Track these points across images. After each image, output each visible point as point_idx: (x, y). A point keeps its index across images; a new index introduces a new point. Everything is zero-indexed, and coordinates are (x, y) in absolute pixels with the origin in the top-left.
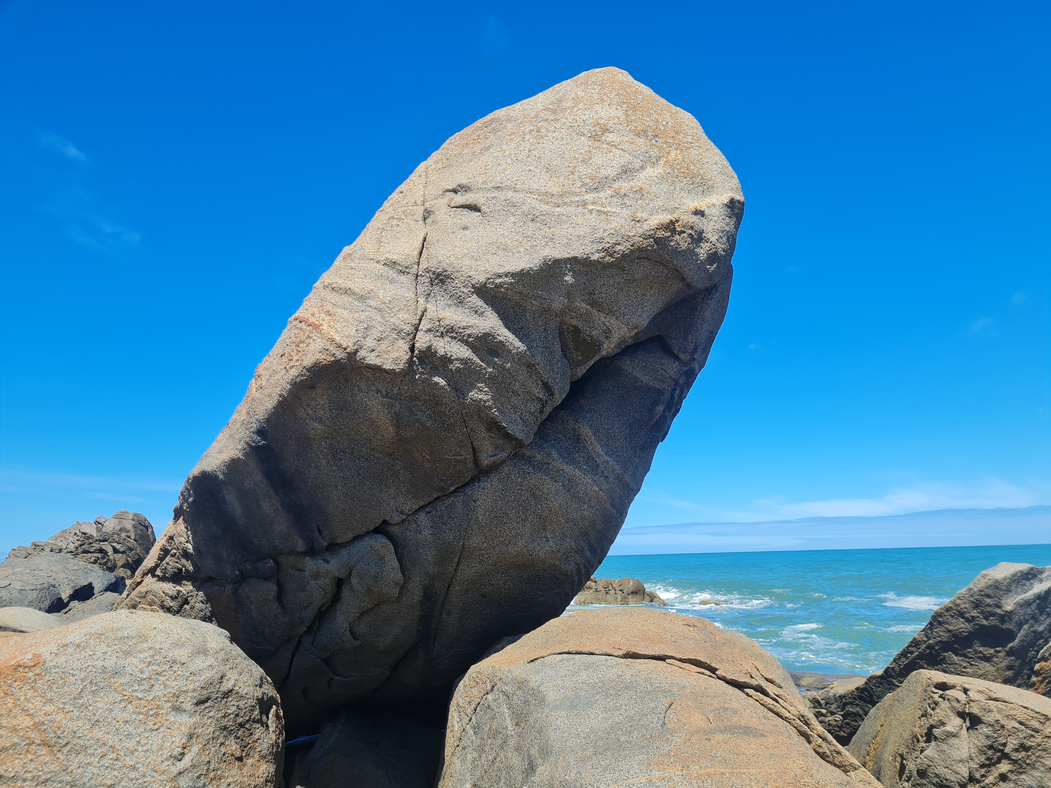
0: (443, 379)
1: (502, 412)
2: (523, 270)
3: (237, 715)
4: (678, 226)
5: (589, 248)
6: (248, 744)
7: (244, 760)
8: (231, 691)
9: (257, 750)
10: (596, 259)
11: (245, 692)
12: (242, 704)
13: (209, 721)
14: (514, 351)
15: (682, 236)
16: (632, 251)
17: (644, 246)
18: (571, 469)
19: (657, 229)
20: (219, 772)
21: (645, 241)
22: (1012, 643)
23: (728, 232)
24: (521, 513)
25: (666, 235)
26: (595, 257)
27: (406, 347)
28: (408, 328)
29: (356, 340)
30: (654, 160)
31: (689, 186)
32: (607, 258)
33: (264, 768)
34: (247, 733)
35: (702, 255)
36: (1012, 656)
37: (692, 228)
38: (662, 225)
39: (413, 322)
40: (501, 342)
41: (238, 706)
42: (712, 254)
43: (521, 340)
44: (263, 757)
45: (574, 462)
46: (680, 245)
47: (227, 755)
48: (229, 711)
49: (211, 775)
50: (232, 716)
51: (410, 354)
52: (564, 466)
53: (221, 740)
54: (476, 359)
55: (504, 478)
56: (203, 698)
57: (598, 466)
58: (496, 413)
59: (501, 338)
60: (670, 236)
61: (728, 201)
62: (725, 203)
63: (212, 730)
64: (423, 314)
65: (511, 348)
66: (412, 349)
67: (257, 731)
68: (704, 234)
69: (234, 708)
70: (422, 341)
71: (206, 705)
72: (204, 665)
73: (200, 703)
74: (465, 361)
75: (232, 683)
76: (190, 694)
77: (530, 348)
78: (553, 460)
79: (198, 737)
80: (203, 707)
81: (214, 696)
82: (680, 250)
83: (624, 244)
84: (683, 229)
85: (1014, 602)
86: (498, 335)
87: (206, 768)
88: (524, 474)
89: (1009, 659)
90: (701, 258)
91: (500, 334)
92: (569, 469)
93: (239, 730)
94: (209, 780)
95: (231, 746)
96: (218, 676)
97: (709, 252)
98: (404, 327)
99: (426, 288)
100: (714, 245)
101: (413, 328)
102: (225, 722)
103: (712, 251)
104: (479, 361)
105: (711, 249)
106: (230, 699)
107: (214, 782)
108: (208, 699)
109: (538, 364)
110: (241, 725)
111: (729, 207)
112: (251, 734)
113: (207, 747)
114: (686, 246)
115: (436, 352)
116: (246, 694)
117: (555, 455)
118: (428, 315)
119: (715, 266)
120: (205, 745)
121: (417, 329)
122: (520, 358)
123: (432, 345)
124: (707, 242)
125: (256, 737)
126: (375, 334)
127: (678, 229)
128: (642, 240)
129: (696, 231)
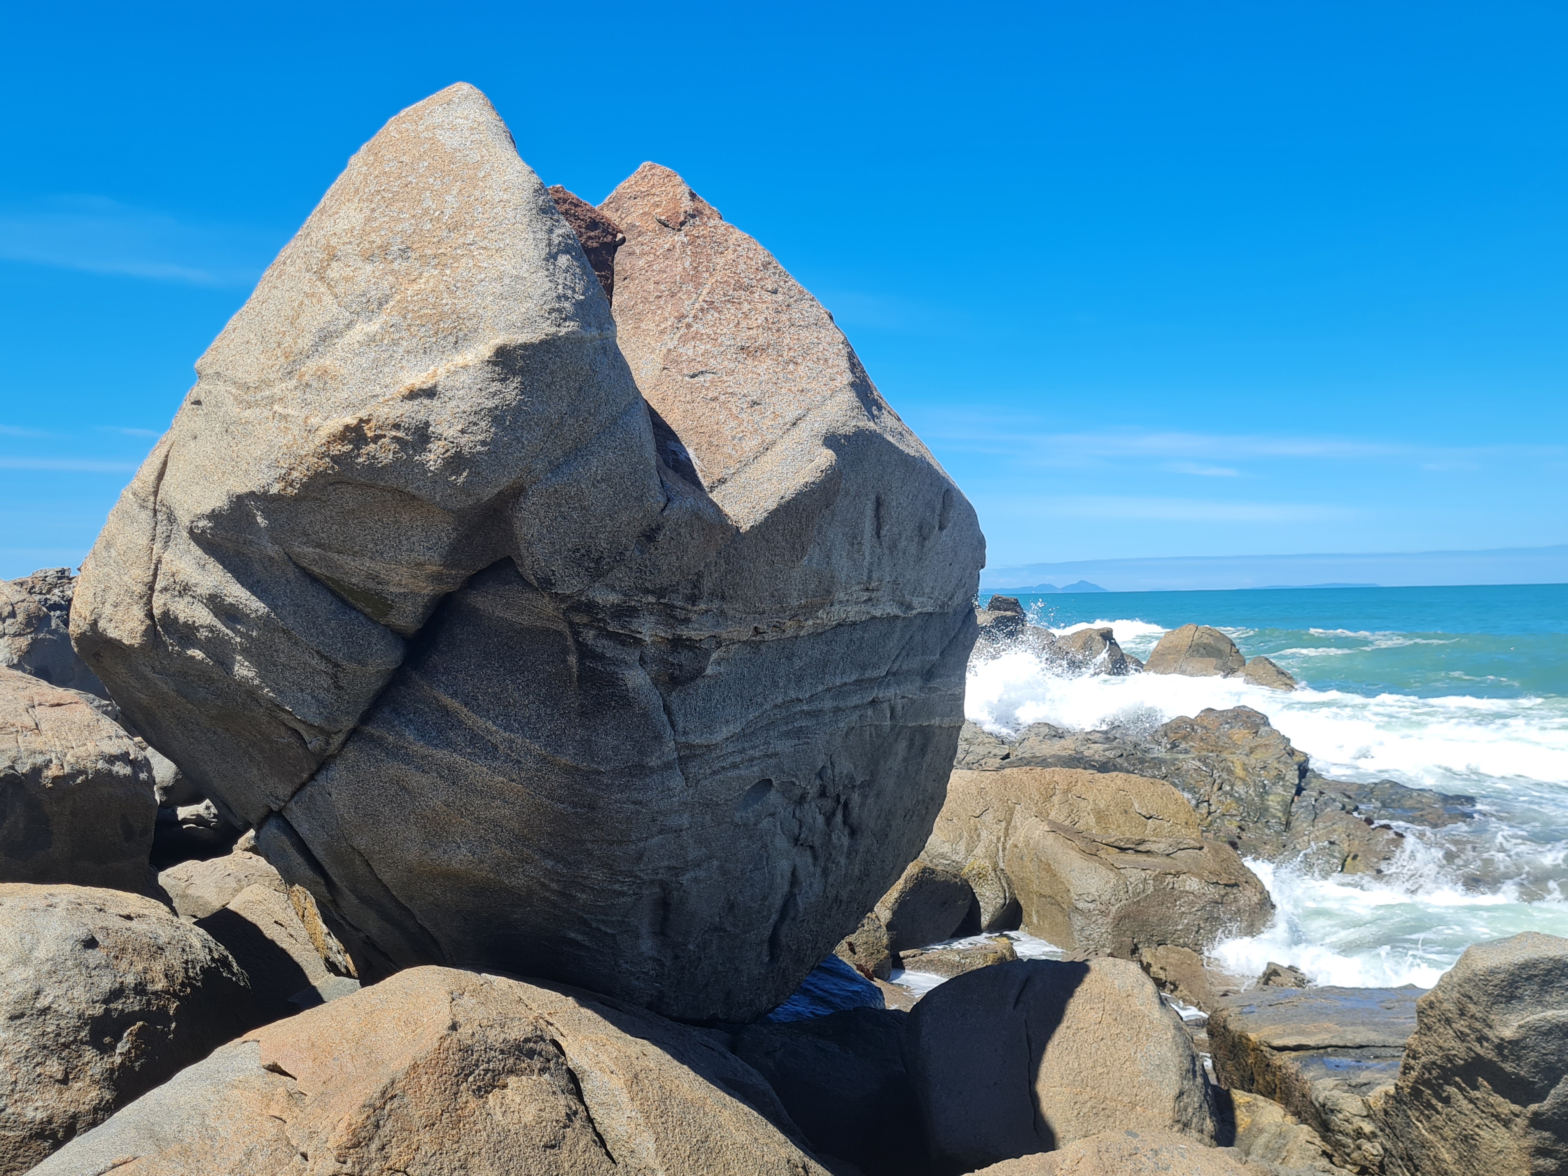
0: (200, 650)
1: (280, 692)
2: (213, 510)
3: (58, 1035)
4: (370, 429)
5: (265, 477)
6: (77, 1066)
7: (70, 1083)
8: (49, 1008)
9: (88, 1074)
10: (276, 491)
11: (66, 1010)
12: (63, 1023)
13: (26, 1038)
14: (253, 616)
15: (380, 443)
16: (310, 478)
17: (321, 469)
18: (444, 754)
19: (329, 442)
20: (27, 1094)
21: (321, 462)
22: (1537, 1105)
23: (490, 410)
24: (397, 812)
25: (344, 449)
26: (274, 490)
27: (141, 615)
28: (139, 589)
29: (92, 608)
30: (374, 306)
31: (428, 339)
32: (289, 489)
33: (94, 1094)
34: (74, 1054)
35: (431, 463)
36: (1546, 1130)
37: (396, 426)
38: (334, 436)
39: (145, 580)
40: (231, 604)
41: (59, 1025)
42: (451, 457)
43: (260, 598)
44: (97, 1082)
45: (449, 744)
46: (377, 459)
47: (43, 1077)
48: (49, 1030)
49: (16, 1097)
50: (52, 1035)
51: (148, 622)
52: (431, 751)
53: (39, 1059)
54: (220, 625)
55: (353, 767)
56: (17, 1013)
57: (495, 747)
58: (271, 694)
59: (229, 600)
60: (352, 450)
61: (492, 354)
62: (487, 358)
63: (27, 1047)
64: (156, 566)
65: (248, 612)
66: (150, 615)
67: (88, 1053)
68: (431, 428)
69: (54, 1027)
70: (159, 603)
71: (22, 1020)
72: (19, 978)
73: (12, 1018)
74: (211, 628)
75: (50, 999)
76: (5, 1008)
77: (273, 607)
78: (410, 744)
79: (7, 1054)
80: (19, 1022)
81: (28, 1012)
82: (380, 465)
83: (299, 468)
84: (379, 432)
85: (1522, 1022)
86: (225, 595)
87: (10, 1088)
88: (377, 761)
89: (1538, 1134)
90: (431, 468)
91: (228, 594)
92: (442, 755)
93: (63, 1050)
94: (13, 1101)
95: (53, 1066)
96: (34, 990)
97: (446, 456)
98: (135, 589)
99: (165, 528)
100: (452, 443)
101: (145, 589)
102: (44, 1041)
103: (449, 454)
104: (224, 629)
105: (448, 451)
106: (49, 1017)
107: (19, 1104)
108: (22, 1015)
109: (293, 629)
110: (66, 1046)
111: (495, 364)
112: (80, 1056)
113: (17, 1066)
114: (391, 457)
115: (176, 618)
116: (68, 1013)
117: (410, 735)
118: (163, 568)
119: (465, 474)
120: (15, 1063)
121: (152, 588)
122: (264, 622)
123: (168, 610)
124: (440, 440)
125: (86, 1060)
126: (111, 598)
127: (370, 434)
128: (316, 460)
129: (408, 429)
